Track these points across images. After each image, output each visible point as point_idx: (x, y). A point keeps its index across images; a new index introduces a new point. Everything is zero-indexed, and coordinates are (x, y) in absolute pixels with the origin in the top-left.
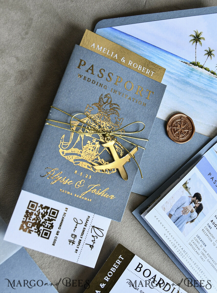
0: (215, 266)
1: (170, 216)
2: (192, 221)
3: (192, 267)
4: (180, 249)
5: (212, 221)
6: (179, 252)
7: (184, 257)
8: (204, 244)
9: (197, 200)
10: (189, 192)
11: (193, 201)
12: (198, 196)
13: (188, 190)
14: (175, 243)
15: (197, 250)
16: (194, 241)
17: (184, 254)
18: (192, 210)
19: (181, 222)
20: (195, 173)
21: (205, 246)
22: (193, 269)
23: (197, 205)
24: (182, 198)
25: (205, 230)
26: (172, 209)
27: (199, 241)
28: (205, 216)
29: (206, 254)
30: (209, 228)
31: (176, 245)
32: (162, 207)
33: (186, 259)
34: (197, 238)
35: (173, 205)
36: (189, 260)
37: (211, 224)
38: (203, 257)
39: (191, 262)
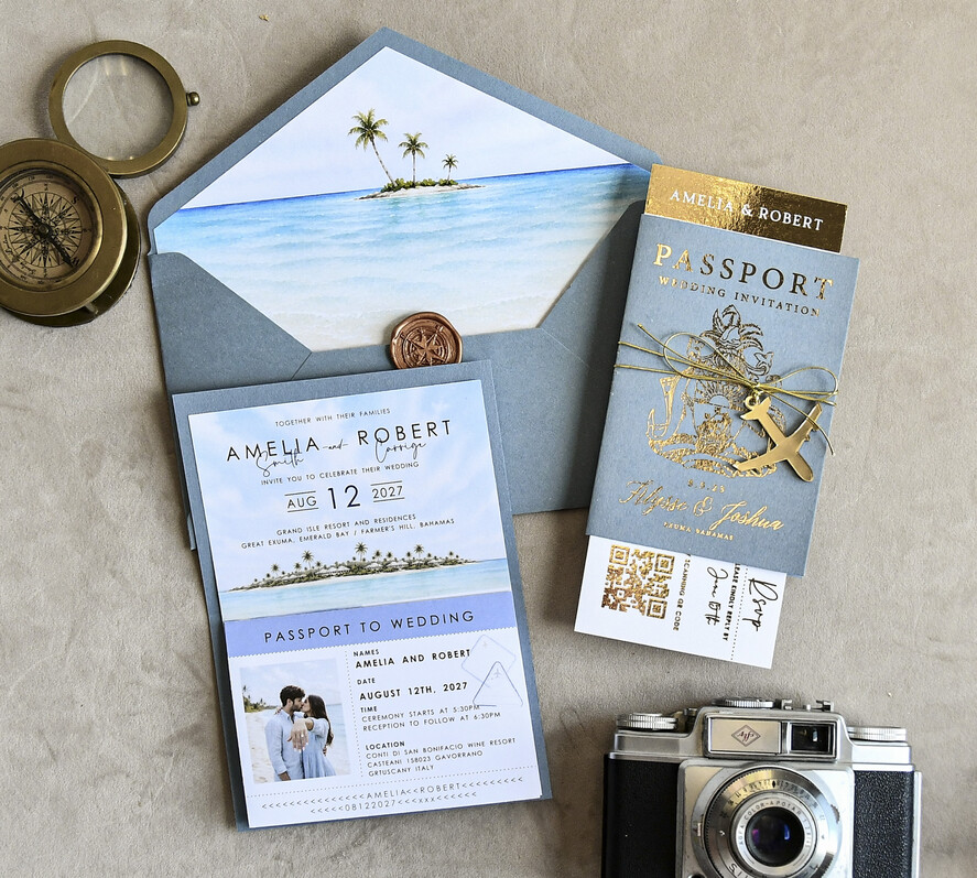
0: (461, 751)
1: (284, 777)
2: (330, 739)
3: (424, 800)
4: (363, 801)
5: (363, 697)
6: (371, 806)
7: (391, 803)
8: (396, 745)
9: (296, 701)
10: (268, 708)
11: (292, 712)
12: (290, 694)
13: (263, 708)
14: (347, 802)
15: (397, 766)
16: (373, 761)
17: (383, 799)
18: (307, 724)
19: (314, 764)
20: (241, 669)
21: (402, 744)
22: (430, 800)
23: (307, 707)
24: (269, 730)
25: (367, 724)
26: (275, 765)
27: (382, 750)
28: (340, 704)
29: (421, 754)
30: (372, 713)
31: (351, 803)
32: (256, 781)
33: (396, 802)
34: (370, 751)
35: (268, 757)
36: (404, 797)
37: (367, 703)
38: (421, 764)
39: (410, 797)
